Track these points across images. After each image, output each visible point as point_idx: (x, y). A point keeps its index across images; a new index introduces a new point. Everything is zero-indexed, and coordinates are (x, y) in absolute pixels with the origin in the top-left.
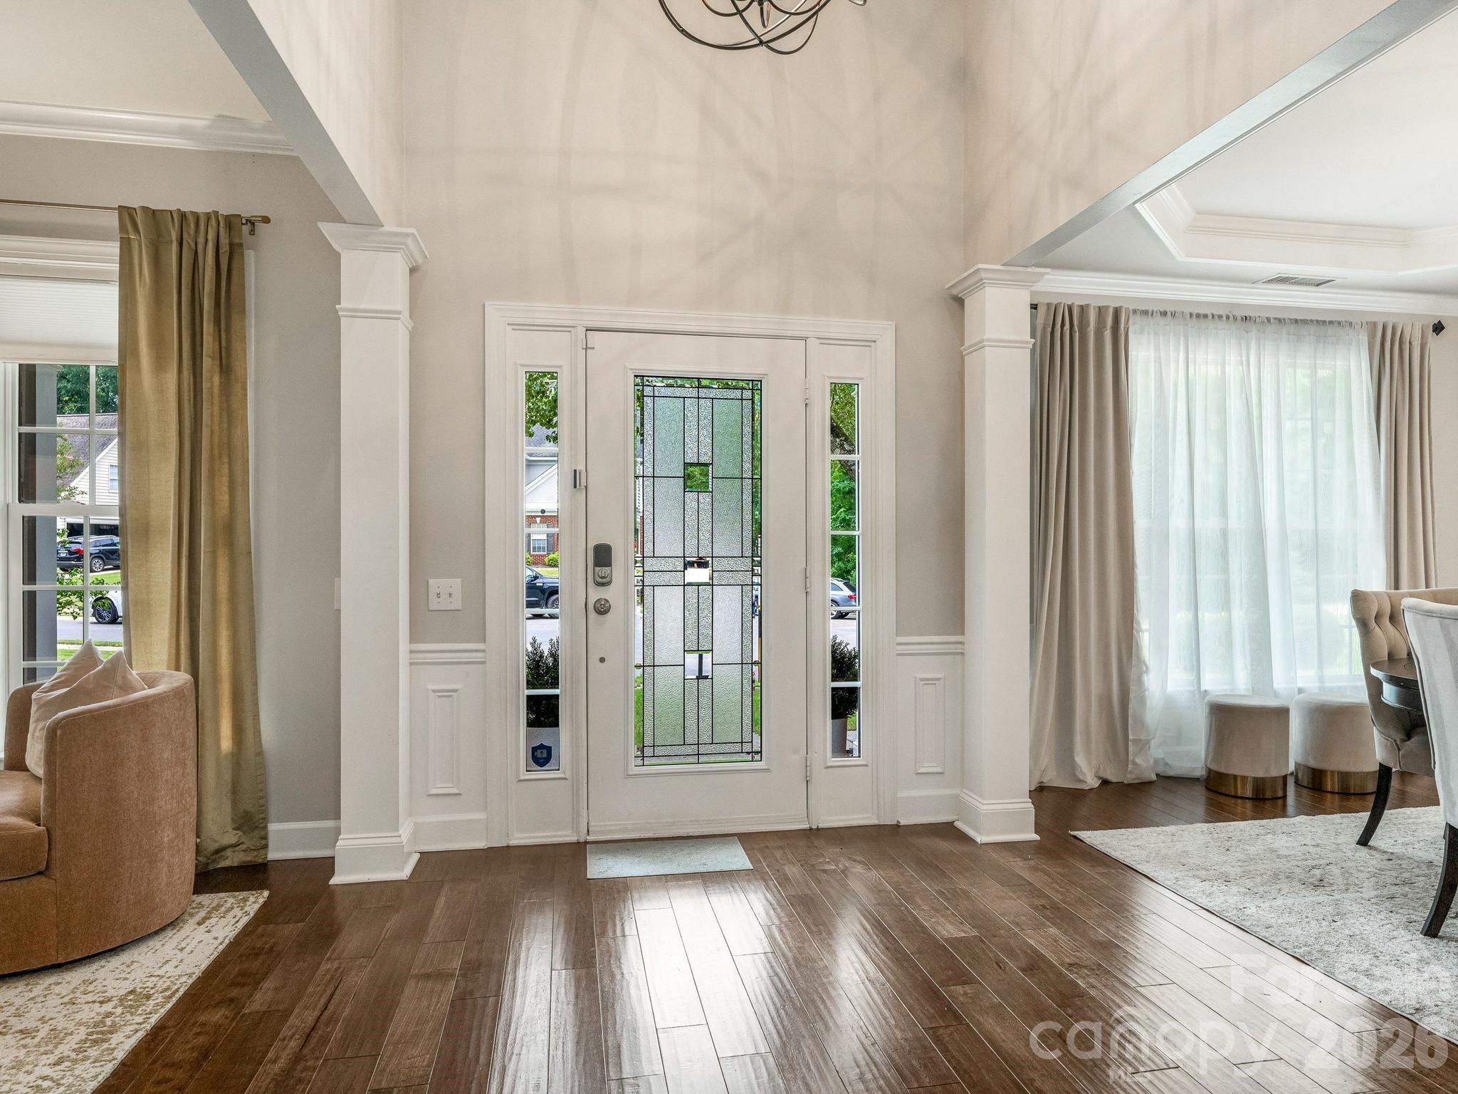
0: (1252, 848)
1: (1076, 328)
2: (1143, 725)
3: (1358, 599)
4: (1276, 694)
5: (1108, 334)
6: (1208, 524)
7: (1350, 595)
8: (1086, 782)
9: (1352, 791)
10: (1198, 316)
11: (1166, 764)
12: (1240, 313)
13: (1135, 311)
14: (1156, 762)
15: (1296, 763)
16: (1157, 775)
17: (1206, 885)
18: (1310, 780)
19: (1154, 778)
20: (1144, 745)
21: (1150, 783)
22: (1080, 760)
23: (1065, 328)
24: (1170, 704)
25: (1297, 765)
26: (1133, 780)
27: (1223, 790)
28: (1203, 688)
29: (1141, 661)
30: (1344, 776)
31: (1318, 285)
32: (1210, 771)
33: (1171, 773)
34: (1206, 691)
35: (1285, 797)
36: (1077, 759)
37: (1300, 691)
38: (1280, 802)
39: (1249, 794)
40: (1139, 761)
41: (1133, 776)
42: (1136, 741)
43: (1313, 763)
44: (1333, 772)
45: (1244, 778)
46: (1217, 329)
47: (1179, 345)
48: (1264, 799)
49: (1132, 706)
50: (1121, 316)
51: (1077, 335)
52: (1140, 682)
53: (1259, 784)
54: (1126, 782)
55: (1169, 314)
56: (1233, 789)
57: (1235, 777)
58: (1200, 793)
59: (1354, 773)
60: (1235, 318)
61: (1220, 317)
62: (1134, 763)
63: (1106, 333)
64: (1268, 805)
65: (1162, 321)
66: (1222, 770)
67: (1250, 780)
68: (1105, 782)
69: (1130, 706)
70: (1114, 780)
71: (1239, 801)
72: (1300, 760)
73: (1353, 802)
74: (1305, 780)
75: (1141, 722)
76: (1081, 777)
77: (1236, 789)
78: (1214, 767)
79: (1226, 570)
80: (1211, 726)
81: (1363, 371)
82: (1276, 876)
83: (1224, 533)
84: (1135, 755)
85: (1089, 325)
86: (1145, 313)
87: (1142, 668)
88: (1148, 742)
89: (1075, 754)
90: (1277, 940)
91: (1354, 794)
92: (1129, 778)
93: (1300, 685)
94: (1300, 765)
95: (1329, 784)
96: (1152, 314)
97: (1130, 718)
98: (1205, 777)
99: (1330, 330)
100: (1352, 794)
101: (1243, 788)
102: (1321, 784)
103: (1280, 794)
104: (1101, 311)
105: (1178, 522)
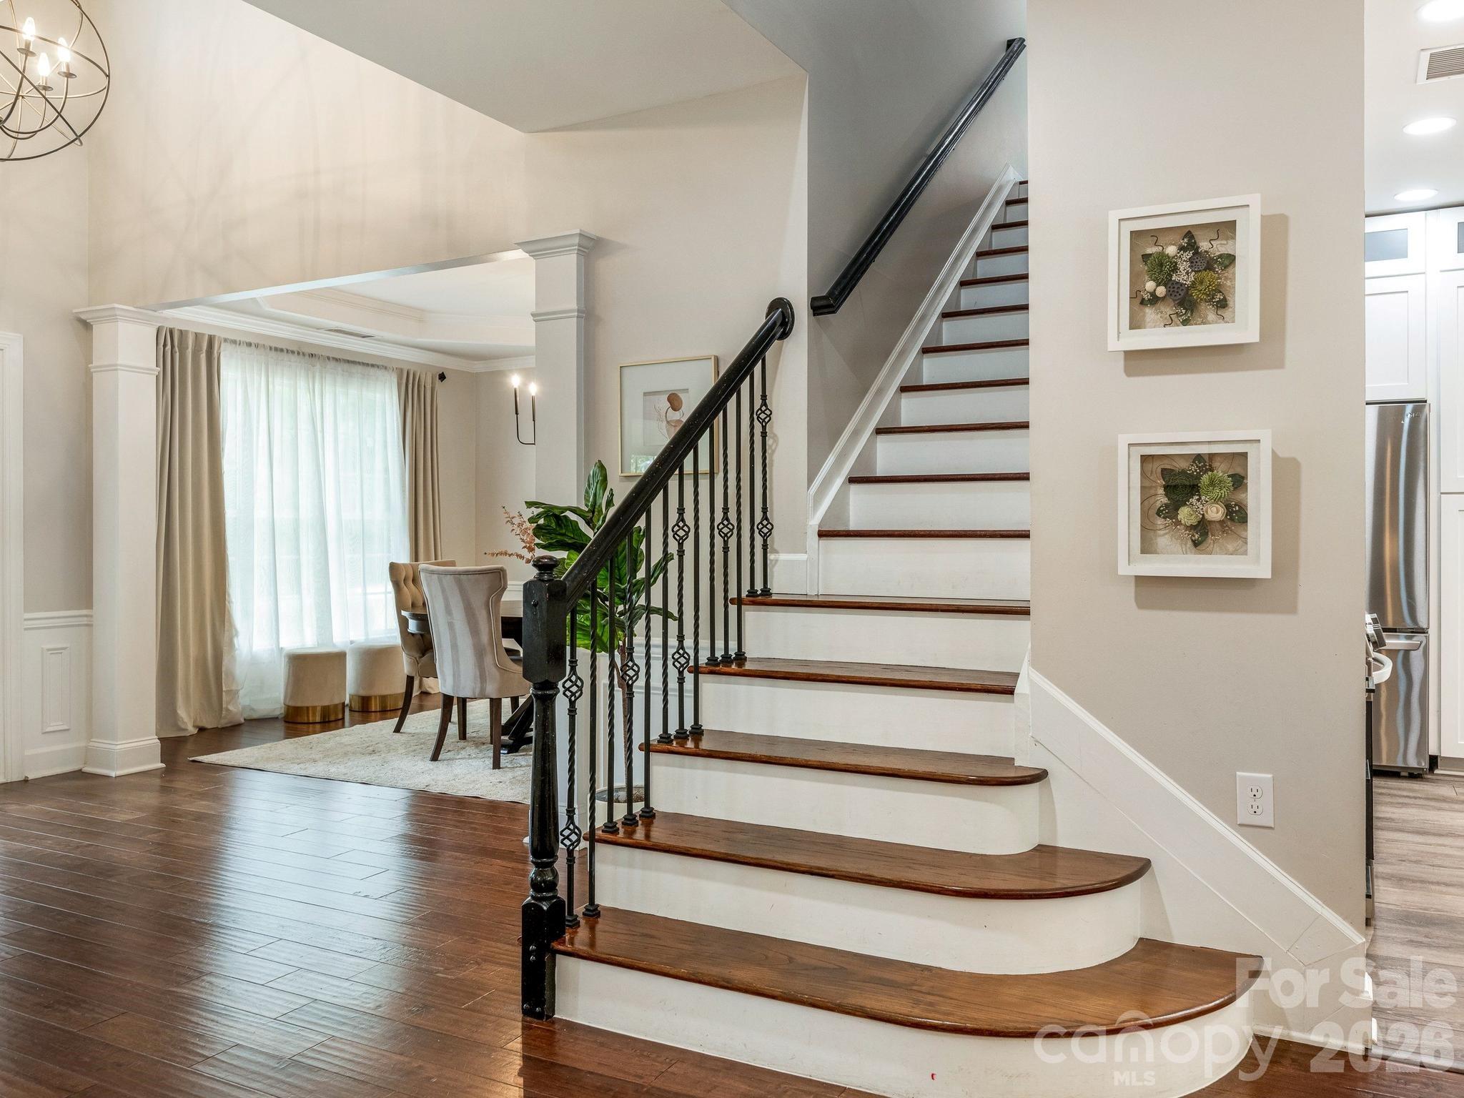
0: (328, 745)
1: (177, 349)
2: (234, 679)
3: (394, 568)
4: (334, 645)
5: (203, 356)
6: (284, 515)
7: (388, 565)
8: (187, 730)
9: (388, 709)
10: (276, 349)
11: (253, 709)
12: (307, 351)
13: (226, 340)
14: (244, 708)
15: (350, 695)
16: (245, 719)
17: (301, 765)
18: (360, 705)
19: (243, 721)
20: (234, 694)
21: (240, 725)
22: (182, 712)
23: (167, 348)
24: (254, 662)
25: (352, 697)
26: (226, 724)
27: (299, 720)
28: (281, 646)
29: (232, 625)
30: (383, 698)
31: (364, 337)
32: (288, 708)
33: (255, 716)
34: (282, 648)
35: (343, 719)
36: (179, 712)
37: (352, 642)
38: (340, 722)
39: (318, 719)
40: (231, 708)
41: (226, 721)
42: (229, 692)
43: (363, 693)
44: (375, 697)
45: (314, 708)
46: (290, 361)
47: (261, 373)
48: (329, 722)
49: (225, 662)
50: (214, 344)
51: (177, 356)
52: (231, 644)
53: (326, 711)
54: (219, 726)
55: (253, 345)
56: (306, 718)
57: (308, 708)
58: (280, 727)
59: (390, 695)
60: (304, 354)
61: (293, 352)
62: (228, 710)
63: (202, 356)
64: (332, 725)
65: (247, 350)
66: (299, 704)
67: (319, 709)
68: (201, 730)
69: (223, 663)
70: (209, 726)
71: (311, 725)
72: (353, 692)
73: (389, 714)
74: (356, 706)
75: (231, 676)
76: (183, 727)
77: (308, 717)
78: (292, 704)
79: (297, 550)
80: (289, 673)
81: (394, 402)
82: (346, 754)
83: (297, 522)
84: (228, 703)
85: (187, 348)
86: (234, 342)
87: (233, 633)
88: (238, 691)
89: (178, 707)
90: (351, 779)
91: (390, 710)
92: (223, 723)
93: (352, 639)
94: (353, 696)
95: (373, 706)
96: (240, 344)
97: (223, 674)
98: (283, 716)
99: (372, 371)
100: (388, 711)
101: (314, 714)
102: (367, 708)
103: (340, 716)
104: (197, 336)
105: (261, 514)
